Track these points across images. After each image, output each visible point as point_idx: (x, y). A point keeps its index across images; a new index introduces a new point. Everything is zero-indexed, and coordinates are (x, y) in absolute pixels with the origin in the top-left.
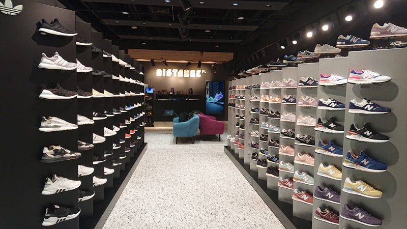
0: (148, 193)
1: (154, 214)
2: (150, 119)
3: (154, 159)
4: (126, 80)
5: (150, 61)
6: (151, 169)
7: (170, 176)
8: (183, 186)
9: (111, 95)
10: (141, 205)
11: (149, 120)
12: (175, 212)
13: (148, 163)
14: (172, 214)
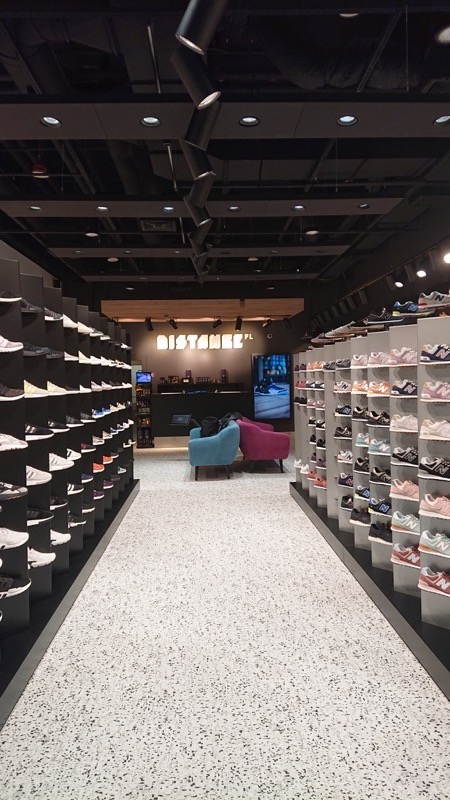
0: (138, 580)
1: (147, 622)
2: (146, 431)
3: (152, 512)
4: (93, 361)
5: (143, 321)
6: (144, 532)
7: (182, 544)
8: (206, 565)
9: (62, 392)
10: (122, 604)
11: (144, 436)
12: (189, 618)
13: (139, 519)
14: (182, 621)
